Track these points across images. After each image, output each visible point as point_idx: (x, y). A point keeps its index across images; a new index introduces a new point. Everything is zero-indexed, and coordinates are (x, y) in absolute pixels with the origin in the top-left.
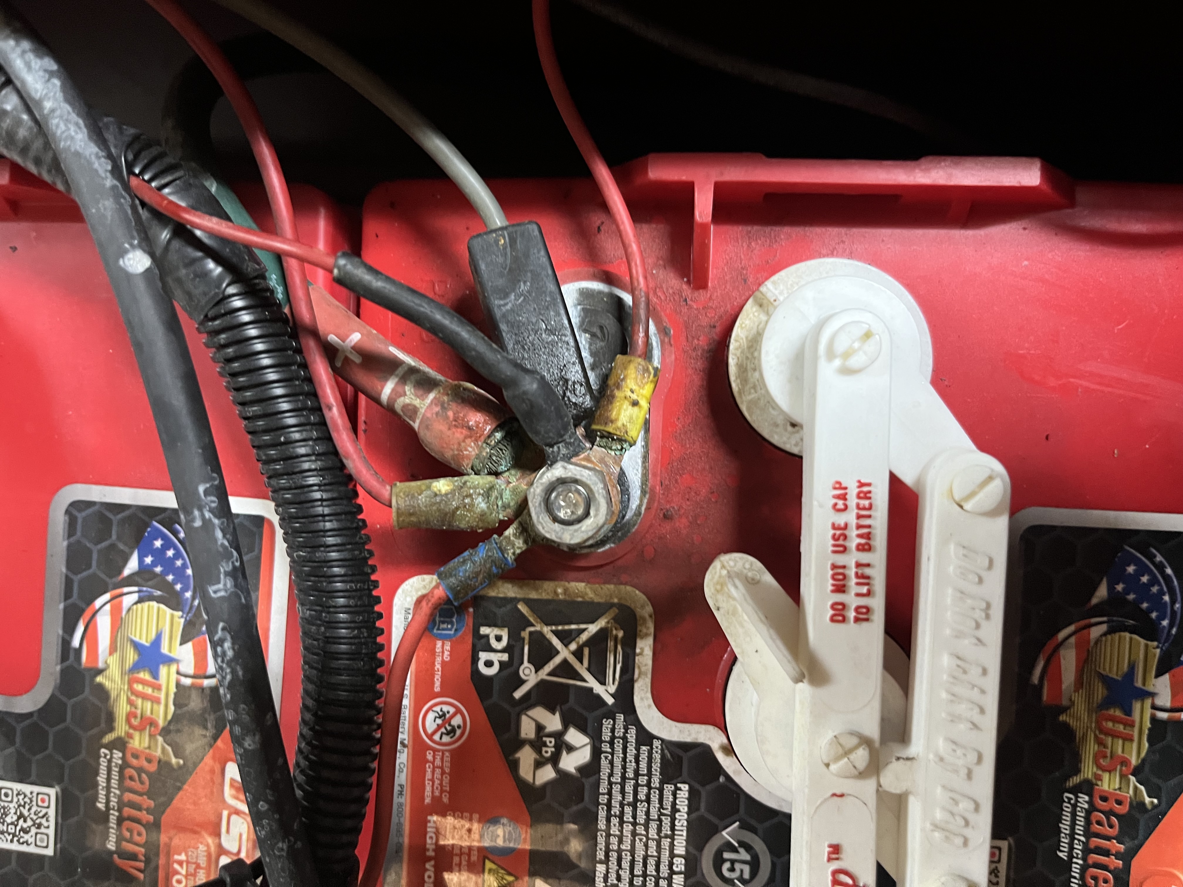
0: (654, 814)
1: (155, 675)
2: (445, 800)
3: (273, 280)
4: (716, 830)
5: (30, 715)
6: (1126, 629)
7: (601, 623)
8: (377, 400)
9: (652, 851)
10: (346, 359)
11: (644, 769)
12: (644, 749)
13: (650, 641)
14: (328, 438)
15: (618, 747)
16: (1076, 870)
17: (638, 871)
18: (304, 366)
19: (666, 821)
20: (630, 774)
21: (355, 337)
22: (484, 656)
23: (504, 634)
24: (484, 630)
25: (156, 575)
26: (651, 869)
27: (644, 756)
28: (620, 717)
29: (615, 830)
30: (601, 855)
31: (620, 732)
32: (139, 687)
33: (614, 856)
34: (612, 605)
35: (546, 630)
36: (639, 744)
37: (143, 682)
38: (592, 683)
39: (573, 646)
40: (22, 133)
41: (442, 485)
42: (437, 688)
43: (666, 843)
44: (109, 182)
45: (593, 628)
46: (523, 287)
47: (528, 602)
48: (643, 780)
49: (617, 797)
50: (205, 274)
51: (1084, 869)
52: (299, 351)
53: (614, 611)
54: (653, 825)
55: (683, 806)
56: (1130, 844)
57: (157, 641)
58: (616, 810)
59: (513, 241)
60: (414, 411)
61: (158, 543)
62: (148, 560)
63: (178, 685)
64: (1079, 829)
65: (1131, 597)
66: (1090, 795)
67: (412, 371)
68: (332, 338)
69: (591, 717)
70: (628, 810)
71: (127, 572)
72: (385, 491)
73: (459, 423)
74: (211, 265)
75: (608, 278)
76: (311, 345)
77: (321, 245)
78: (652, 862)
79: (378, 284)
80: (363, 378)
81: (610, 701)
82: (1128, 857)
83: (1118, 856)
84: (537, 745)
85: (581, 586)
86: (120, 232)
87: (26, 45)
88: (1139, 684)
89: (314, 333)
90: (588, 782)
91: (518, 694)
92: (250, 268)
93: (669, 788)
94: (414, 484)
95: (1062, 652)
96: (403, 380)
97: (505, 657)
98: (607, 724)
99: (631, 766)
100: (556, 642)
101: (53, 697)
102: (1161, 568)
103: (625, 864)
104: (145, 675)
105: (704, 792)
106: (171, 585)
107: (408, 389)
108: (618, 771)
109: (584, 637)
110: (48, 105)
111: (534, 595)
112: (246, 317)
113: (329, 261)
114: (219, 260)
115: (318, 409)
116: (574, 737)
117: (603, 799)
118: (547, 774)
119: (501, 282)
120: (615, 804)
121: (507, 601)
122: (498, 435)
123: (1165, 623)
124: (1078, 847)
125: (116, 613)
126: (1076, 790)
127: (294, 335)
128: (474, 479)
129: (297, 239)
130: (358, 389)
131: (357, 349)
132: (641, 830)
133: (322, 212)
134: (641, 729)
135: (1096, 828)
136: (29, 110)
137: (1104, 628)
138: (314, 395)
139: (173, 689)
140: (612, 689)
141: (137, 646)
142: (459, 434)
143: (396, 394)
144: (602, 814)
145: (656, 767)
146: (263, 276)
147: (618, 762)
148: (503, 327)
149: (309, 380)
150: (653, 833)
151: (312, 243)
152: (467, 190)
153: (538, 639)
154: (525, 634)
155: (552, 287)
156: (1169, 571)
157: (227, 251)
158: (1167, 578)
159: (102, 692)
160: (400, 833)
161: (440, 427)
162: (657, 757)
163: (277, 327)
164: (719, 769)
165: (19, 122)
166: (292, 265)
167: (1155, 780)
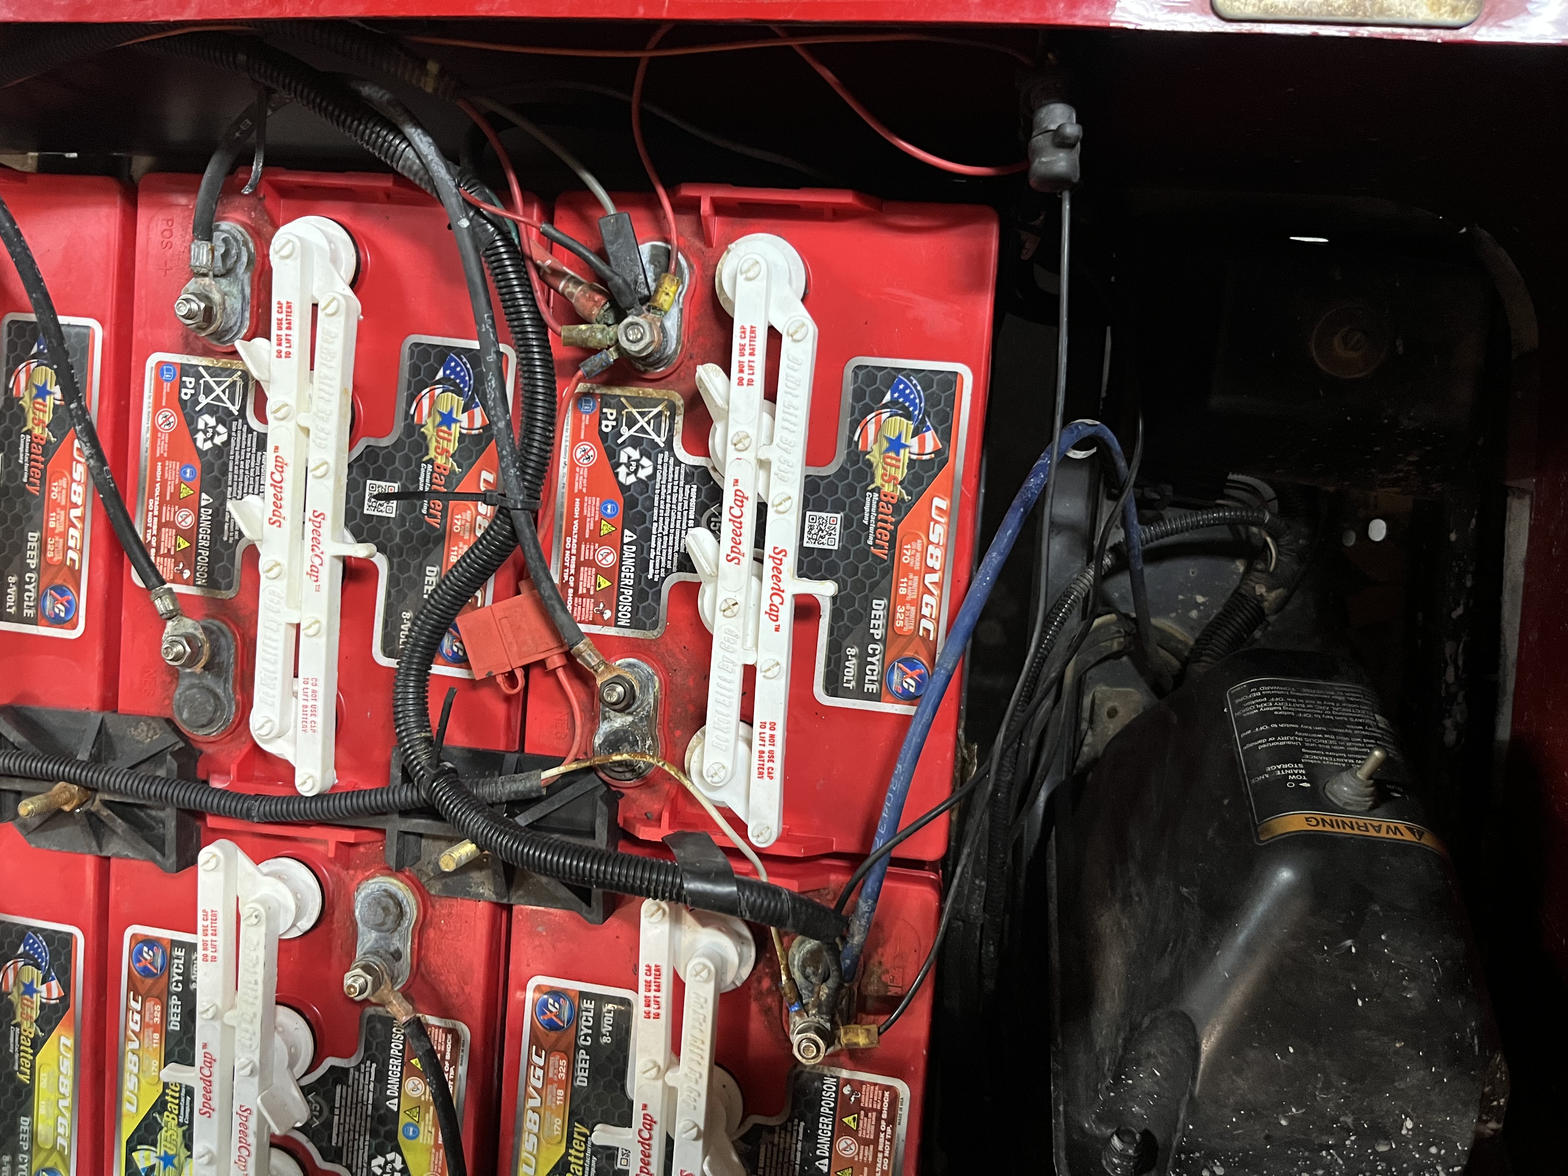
0: (680, 499)
1: (449, 428)
2: (584, 490)
3: (514, 235)
4: (708, 507)
5: (387, 447)
6: (897, 415)
7: (660, 408)
8: (556, 290)
9: (679, 517)
10: (545, 272)
11: (676, 478)
12: (677, 468)
13: (682, 417)
14: (535, 305)
15: (665, 465)
16: (872, 529)
17: (672, 526)
18: (526, 273)
19: (686, 502)
20: (670, 480)
21: (549, 262)
22: (604, 422)
23: (614, 412)
24: (605, 410)
25: (450, 379)
26: (678, 526)
27: (677, 472)
28: (667, 453)
29: (662, 507)
30: (655, 518)
31: (666, 460)
32: (441, 434)
33: (661, 519)
34: (664, 400)
35: (634, 411)
36: (675, 466)
37: (444, 432)
38: (654, 436)
39: (646, 419)
40: (415, 168)
41: (583, 327)
42: (582, 437)
43: (685, 513)
44: (454, 190)
45: (655, 411)
46: (621, 241)
47: (626, 397)
48: (676, 483)
49: (664, 491)
50: (488, 230)
51: (876, 529)
52: (524, 266)
53: (666, 403)
54: (680, 504)
55: (694, 495)
56: (898, 518)
57: (451, 412)
58: (663, 497)
59: (617, 221)
60: (572, 294)
61: (453, 364)
62: (448, 372)
63: (460, 433)
64: (873, 510)
65: (901, 400)
66: (879, 493)
67: (572, 277)
68: (539, 262)
69: (653, 453)
70: (669, 497)
71: (437, 378)
72: (559, 329)
73: (591, 299)
74: (489, 226)
75: (667, 241)
76: (529, 264)
77: (535, 218)
78: (679, 522)
79: (557, 235)
80: (552, 280)
81: (662, 445)
82: (896, 524)
83: (891, 523)
84: (628, 465)
85: (651, 390)
86: (458, 211)
87: (419, 131)
88: (903, 441)
89: (531, 259)
90: (651, 483)
91: (620, 441)
92: (505, 229)
93: (687, 487)
94: (571, 327)
95: (869, 425)
96: (568, 281)
97: (614, 423)
98: (660, 456)
99: (671, 476)
100: (638, 417)
101: (399, 438)
102: (915, 386)
103: (667, 523)
104: (444, 428)
105: (704, 489)
106: (458, 385)
107: (571, 285)
108: (665, 478)
109: (651, 415)
110: (430, 158)
111: (628, 394)
112: (502, 250)
113: (539, 225)
114: (493, 225)
115: (532, 293)
116: (645, 461)
117: (657, 491)
118: (632, 479)
119: (611, 238)
120: (663, 494)
121: (615, 396)
122: (608, 305)
123: (916, 413)
124: (873, 518)
125: (432, 398)
126: (872, 491)
127: (523, 260)
128: (597, 326)
129: (524, 216)
130: (550, 287)
131: (548, 267)
132: (674, 507)
133: (536, 206)
134: (676, 459)
135: (881, 509)
136: (419, 157)
137: (888, 414)
138: (530, 286)
139: (458, 435)
140: (664, 439)
141: (441, 414)
142: (591, 304)
143: (565, 287)
144: (657, 498)
145: (682, 477)
146: (510, 233)
147: (665, 474)
148: (611, 258)
149: (528, 279)
150: (680, 508)
151: (531, 217)
152: (599, 198)
153: (630, 415)
154: (624, 413)
155: (633, 241)
156: (919, 388)
157: (496, 221)
158: (918, 391)
159: (424, 436)
160: (562, 505)
161: (583, 301)
162: (683, 472)
163: (516, 255)
164: (711, 478)
165: (414, 163)
166: (522, 227)
167: (910, 488)
